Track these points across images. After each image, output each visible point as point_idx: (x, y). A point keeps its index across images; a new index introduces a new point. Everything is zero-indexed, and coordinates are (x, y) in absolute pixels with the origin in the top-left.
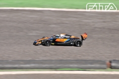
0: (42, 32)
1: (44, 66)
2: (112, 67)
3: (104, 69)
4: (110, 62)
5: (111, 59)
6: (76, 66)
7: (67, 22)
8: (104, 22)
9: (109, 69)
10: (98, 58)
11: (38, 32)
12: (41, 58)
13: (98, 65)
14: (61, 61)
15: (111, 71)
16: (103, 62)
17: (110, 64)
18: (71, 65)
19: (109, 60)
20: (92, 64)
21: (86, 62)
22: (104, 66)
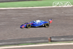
0: (7, 23)
1: (11, 43)
2: (51, 41)
3: (47, 42)
4: (51, 38)
5: (51, 36)
6: (30, 42)
7: (22, 16)
8: (44, 14)
9: (50, 42)
10: (43, 36)
11: (5, 23)
12: (8, 39)
13: (43, 41)
14: (21, 40)
15: (51, 43)
16: (46, 38)
17: (51, 40)
18: (27, 42)
19: (49, 37)
20: (39, 40)
21: (36, 39)
22: (47, 41)
